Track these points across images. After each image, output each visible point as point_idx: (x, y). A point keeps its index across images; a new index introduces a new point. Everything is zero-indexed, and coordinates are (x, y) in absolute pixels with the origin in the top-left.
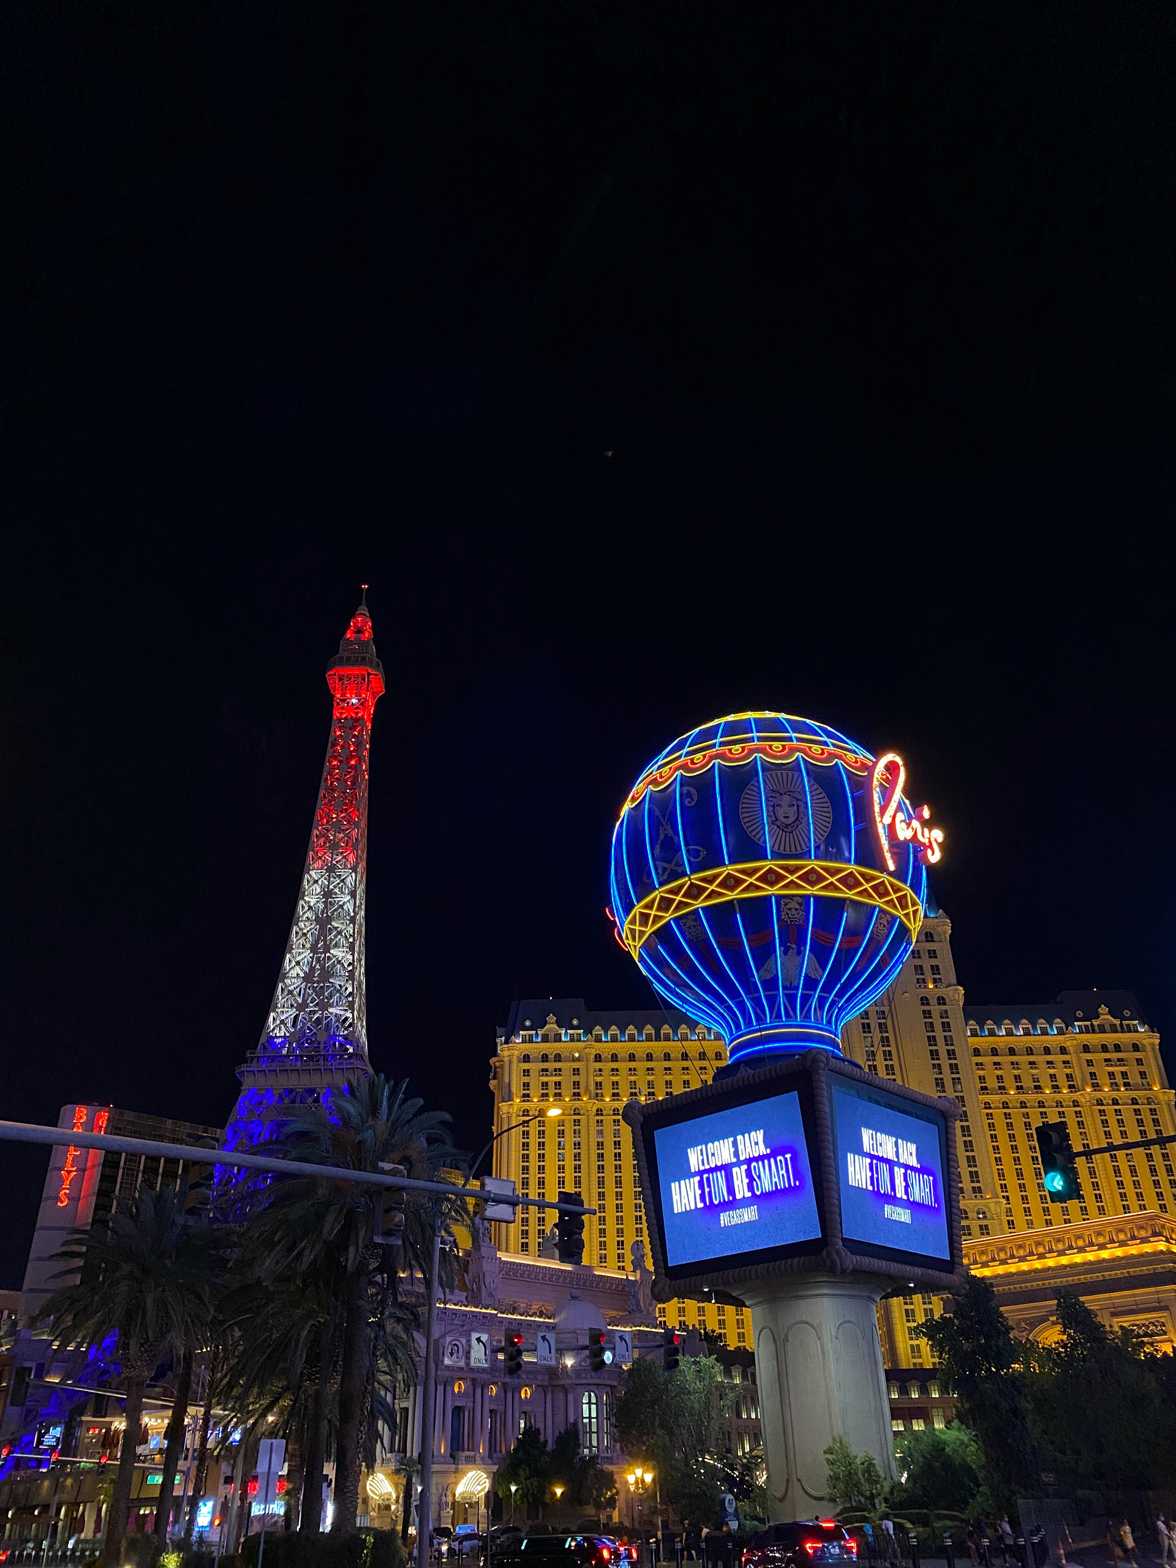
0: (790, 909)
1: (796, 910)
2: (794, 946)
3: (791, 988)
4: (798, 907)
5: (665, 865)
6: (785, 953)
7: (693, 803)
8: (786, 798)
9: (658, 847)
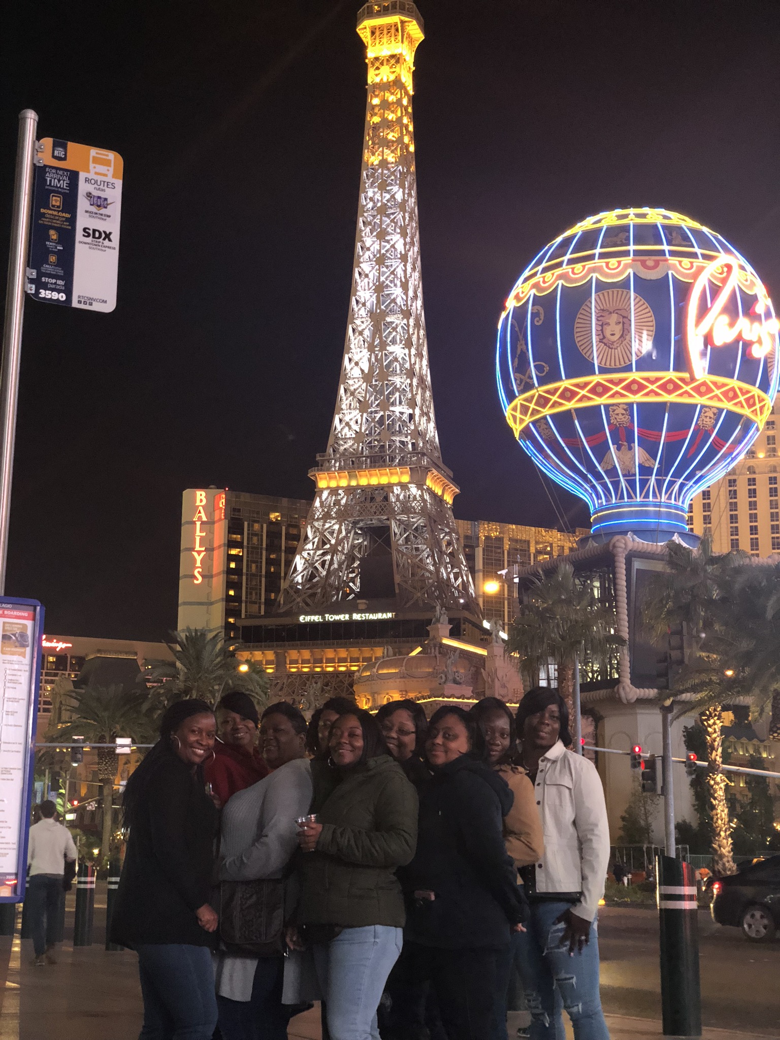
0: (617, 414)
1: (623, 414)
2: (625, 443)
3: (629, 475)
4: (624, 412)
5: (522, 377)
6: (619, 449)
7: (541, 322)
8: (615, 316)
9: (516, 360)
